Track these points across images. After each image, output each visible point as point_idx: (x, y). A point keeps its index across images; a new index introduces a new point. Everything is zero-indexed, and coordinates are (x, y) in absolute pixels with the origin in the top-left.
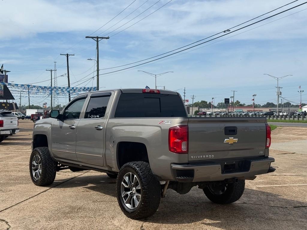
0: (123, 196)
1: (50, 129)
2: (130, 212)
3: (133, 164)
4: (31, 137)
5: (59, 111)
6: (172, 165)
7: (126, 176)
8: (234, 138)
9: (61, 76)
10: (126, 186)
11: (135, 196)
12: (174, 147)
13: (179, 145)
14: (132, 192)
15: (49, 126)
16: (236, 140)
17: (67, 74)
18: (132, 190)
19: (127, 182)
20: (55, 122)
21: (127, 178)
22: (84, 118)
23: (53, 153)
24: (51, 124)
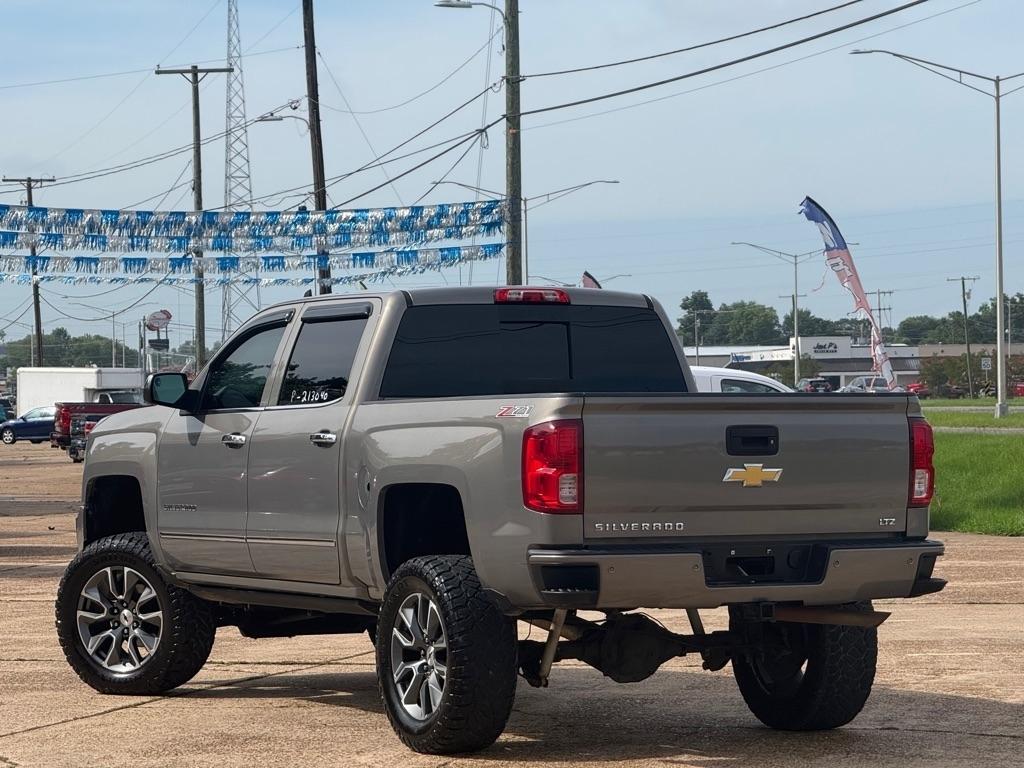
0: (396, 679)
1: (153, 452)
2: (416, 731)
3: (427, 563)
4: (76, 493)
5: (184, 376)
6: (531, 552)
7: (406, 607)
8: (763, 467)
9: (263, 119)
10: (406, 643)
11: (433, 675)
12: (537, 493)
13: (549, 485)
14: (426, 664)
15: (145, 441)
16: (775, 473)
17: (305, 104)
18: (425, 655)
19: (409, 626)
20: (173, 421)
21: (410, 612)
22: (278, 405)
23: (166, 555)
24: (156, 432)
